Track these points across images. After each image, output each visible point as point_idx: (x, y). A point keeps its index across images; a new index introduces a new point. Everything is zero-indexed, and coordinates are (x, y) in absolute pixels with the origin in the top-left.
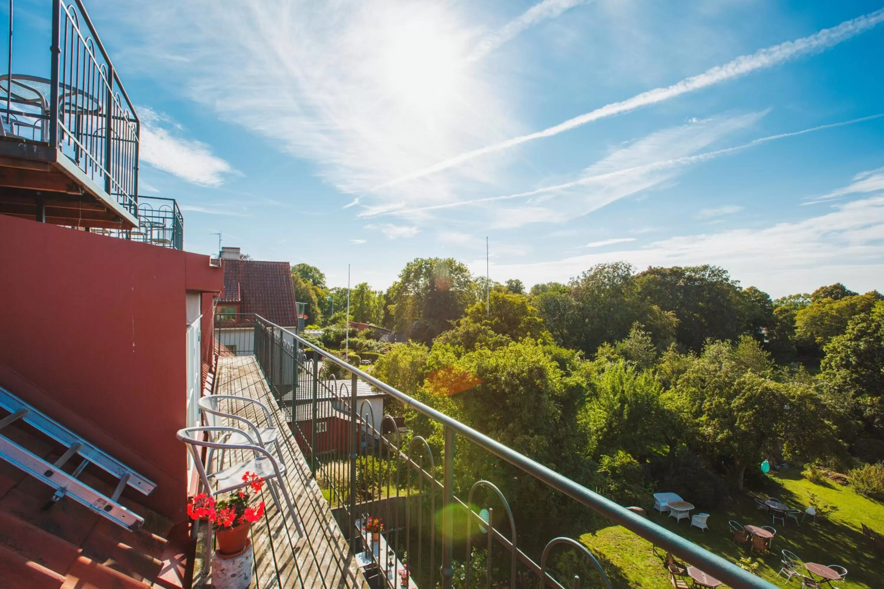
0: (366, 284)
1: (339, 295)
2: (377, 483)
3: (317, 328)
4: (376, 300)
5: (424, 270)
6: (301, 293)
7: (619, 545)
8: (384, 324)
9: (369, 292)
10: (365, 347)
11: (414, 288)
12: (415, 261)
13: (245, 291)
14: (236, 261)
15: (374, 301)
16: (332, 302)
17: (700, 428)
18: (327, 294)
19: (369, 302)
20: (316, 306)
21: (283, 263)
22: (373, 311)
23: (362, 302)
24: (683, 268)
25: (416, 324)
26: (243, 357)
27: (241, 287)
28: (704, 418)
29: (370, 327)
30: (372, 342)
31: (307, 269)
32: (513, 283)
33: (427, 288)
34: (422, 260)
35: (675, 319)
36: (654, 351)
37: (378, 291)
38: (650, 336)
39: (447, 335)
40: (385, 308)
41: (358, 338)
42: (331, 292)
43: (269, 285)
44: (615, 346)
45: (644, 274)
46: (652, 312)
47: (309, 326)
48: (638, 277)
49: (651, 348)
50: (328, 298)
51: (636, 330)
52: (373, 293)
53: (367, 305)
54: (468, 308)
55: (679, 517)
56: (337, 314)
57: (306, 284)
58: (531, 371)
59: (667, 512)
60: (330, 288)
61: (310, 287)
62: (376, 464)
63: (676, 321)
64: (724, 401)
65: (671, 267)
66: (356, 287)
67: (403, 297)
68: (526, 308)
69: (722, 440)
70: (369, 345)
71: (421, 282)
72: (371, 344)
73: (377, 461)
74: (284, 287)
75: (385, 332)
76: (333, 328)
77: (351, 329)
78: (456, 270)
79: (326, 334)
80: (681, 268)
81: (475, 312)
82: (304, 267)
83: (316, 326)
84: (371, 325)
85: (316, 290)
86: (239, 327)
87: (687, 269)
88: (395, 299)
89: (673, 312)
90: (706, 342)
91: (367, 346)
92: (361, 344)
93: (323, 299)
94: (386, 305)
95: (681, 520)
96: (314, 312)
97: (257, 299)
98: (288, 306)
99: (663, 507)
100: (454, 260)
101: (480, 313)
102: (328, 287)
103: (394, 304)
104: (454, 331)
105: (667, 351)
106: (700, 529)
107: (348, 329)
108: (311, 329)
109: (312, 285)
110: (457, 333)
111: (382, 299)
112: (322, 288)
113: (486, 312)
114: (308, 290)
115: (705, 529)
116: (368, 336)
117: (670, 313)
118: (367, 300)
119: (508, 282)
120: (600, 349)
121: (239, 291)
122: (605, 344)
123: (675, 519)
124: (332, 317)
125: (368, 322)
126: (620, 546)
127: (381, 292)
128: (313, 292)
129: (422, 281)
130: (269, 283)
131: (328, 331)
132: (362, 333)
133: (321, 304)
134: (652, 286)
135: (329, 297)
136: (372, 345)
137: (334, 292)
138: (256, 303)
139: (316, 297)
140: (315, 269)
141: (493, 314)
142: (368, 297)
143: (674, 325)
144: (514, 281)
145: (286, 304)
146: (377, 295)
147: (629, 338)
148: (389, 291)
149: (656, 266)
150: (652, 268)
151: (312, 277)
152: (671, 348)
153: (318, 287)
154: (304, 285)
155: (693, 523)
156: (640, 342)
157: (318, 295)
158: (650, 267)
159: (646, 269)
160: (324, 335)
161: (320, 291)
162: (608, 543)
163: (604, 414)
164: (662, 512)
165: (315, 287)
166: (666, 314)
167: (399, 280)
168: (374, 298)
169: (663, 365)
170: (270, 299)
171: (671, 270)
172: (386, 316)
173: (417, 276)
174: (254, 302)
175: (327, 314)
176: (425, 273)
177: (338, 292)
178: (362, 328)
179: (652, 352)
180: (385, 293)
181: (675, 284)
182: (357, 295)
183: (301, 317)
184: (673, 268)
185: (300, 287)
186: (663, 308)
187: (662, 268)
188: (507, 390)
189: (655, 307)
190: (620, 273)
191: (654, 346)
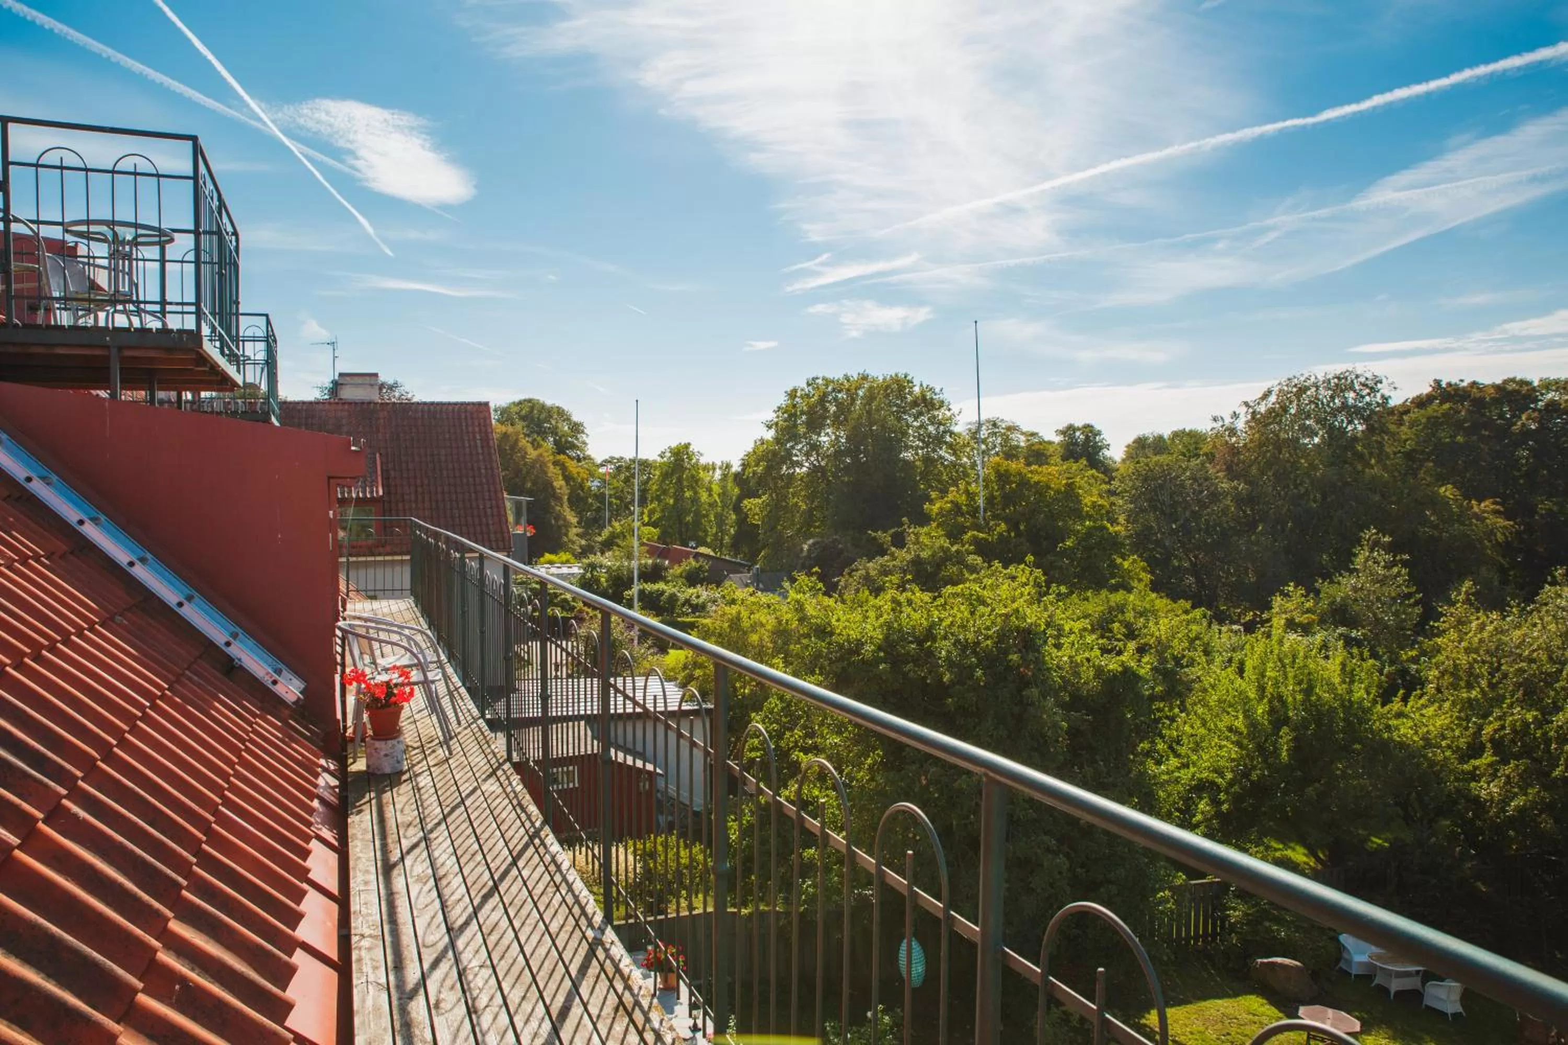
0: (687, 446)
1: (622, 477)
2: (684, 892)
3: (567, 562)
4: (716, 489)
5: (833, 409)
6: (528, 472)
7: (1228, 1034)
8: (735, 546)
9: (696, 466)
10: (683, 605)
11: (808, 455)
12: (808, 385)
13: (392, 473)
14: (369, 403)
15: (710, 490)
16: (603, 494)
17: (1473, 784)
18: (592, 474)
19: (696, 493)
20: (566, 504)
21: (473, 404)
22: (707, 516)
23: (678, 497)
24: (1536, 384)
25: (814, 544)
26: (392, 602)
27: (382, 463)
28: (1487, 758)
29: (697, 556)
30: (702, 593)
31: (540, 412)
32: (1078, 434)
33: (838, 454)
34: (827, 382)
35: (1501, 522)
36: (1417, 603)
37: (719, 463)
38: (1405, 564)
39: (867, 570)
40: (737, 508)
41: (667, 582)
42: (602, 470)
43: (443, 458)
44: (1317, 592)
45: (1421, 402)
46: (1435, 502)
47: (548, 556)
48: (1404, 410)
49: (1409, 596)
50: (594, 485)
51: (1372, 551)
52: (706, 468)
53: (695, 500)
54: (932, 502)
55: (1395, 986)
56: (616, 524)
57: (540, 451)
58: (1002, 636)
59: (1367, 978)
60: (599, 460)
61: (549, 457)
62: (683, 853)
63: (1505, 527)
64: (1535, 718)
65: (1499, 381)
66: (662, 456)
67: (781, 477)
68: (1077, 499)
69: (1521, 810)
70: (695, 601)
71: (823, 439)
72: (698, 597)
73: (686, 846)
74: (478, 461)
75: (736, 568)
76: (607, 560)
77: (650, 562)
78: (915, 404)
79: (589, 575)
80: (1528, 383)
81: (950, 511)
82: (532, 408)
83: (564, 556)
84: (703, 550)
85: (564, 468)
86: (380, 555)
87: (1548, 385)
88: (760, 482)
89: (1495, 503)
90: (1554, 577)
91: (687, 602)
92: (673, 598)
93: (581, 487)
94: (740, 499)
95: (1398, 993)
96: (561, 522)
97: (419, 489)
98: (488, 504)
99: (1360, 963)
100: (909, 378)
101: (962, 515)
102: (593, 456)
103: (760, 497)
104: (886, 558)
105: (1452, 604)
106: (1443, 1014)
107: (640, 560)
108: (551, 563)
109: (553, 453)
110: (891, 564)
111: (730, 484)
112: (579, 460)
113: (977, 509)
114: (543, 464)
115: (1455, 1015)
116: (692, 579)
117: (1487, 505)
118: (691, 487)
119: (1063, 433)
120: (1277, 601)
121: (379, 472)
122: (1291, 589)
123: (1386, 991)
124: (606, 533)
125: (692, 544)
126: (1228, 1037)
127: (728, 466)
128: (557, 470)
129: (827, 434)
130: (443, 452)
131: (593, 566)
132: (677, 570)
133: (578, 499)
134: (1444, 436)
135: (596, 483)
136: (701, 600)
137: (610, 468)
138: (416, 501)
139: (563, 483)
140: (561, 412)
141: (995, 517)
142: (695, 482)
143: (1499, 535)
144: (1079, 429)
145: (484, 499)
146: (718, 474)
147: (1351, 571)
148: (745, 465)
149: (1454, 381)
150: (1444, 385)
151: (554, 431)
152: (1462, 597)
153: (569, 457)
154: (532, 454)
155: (1428, 1001)
156: (1383, 581)
157: (568, 478)
158: (1438, 382)
159: (1426, 390)
160: (583, 576)
161: (572, 466)
162: (1202, 1029)
163: (1235, 752)
164: (1356, 976)
165: (562, 457)
166: (1476, 509)
167: (770, 435)
168: (710, 482)
169: (1439, 640)
170: (446, 489)
171: (1498, 388)
172: (740, 527)
173: (815, 423)
174: (413, 497)
175: (592, 524)
176: (836, 416)
177: (619, 469)
178: (677, 559)
179: (1410, 606)
180: (736, 468)
181: (1509, 428)
182: (665, 476)
183: (520, 531)
184: (1506, 382)
185: (524, 457)
186: (1473, 492)
187: (1474, 384)
188: (946, 678)
189: (1447, 491)
190: (1351, 401)
191: (1417, 592)
